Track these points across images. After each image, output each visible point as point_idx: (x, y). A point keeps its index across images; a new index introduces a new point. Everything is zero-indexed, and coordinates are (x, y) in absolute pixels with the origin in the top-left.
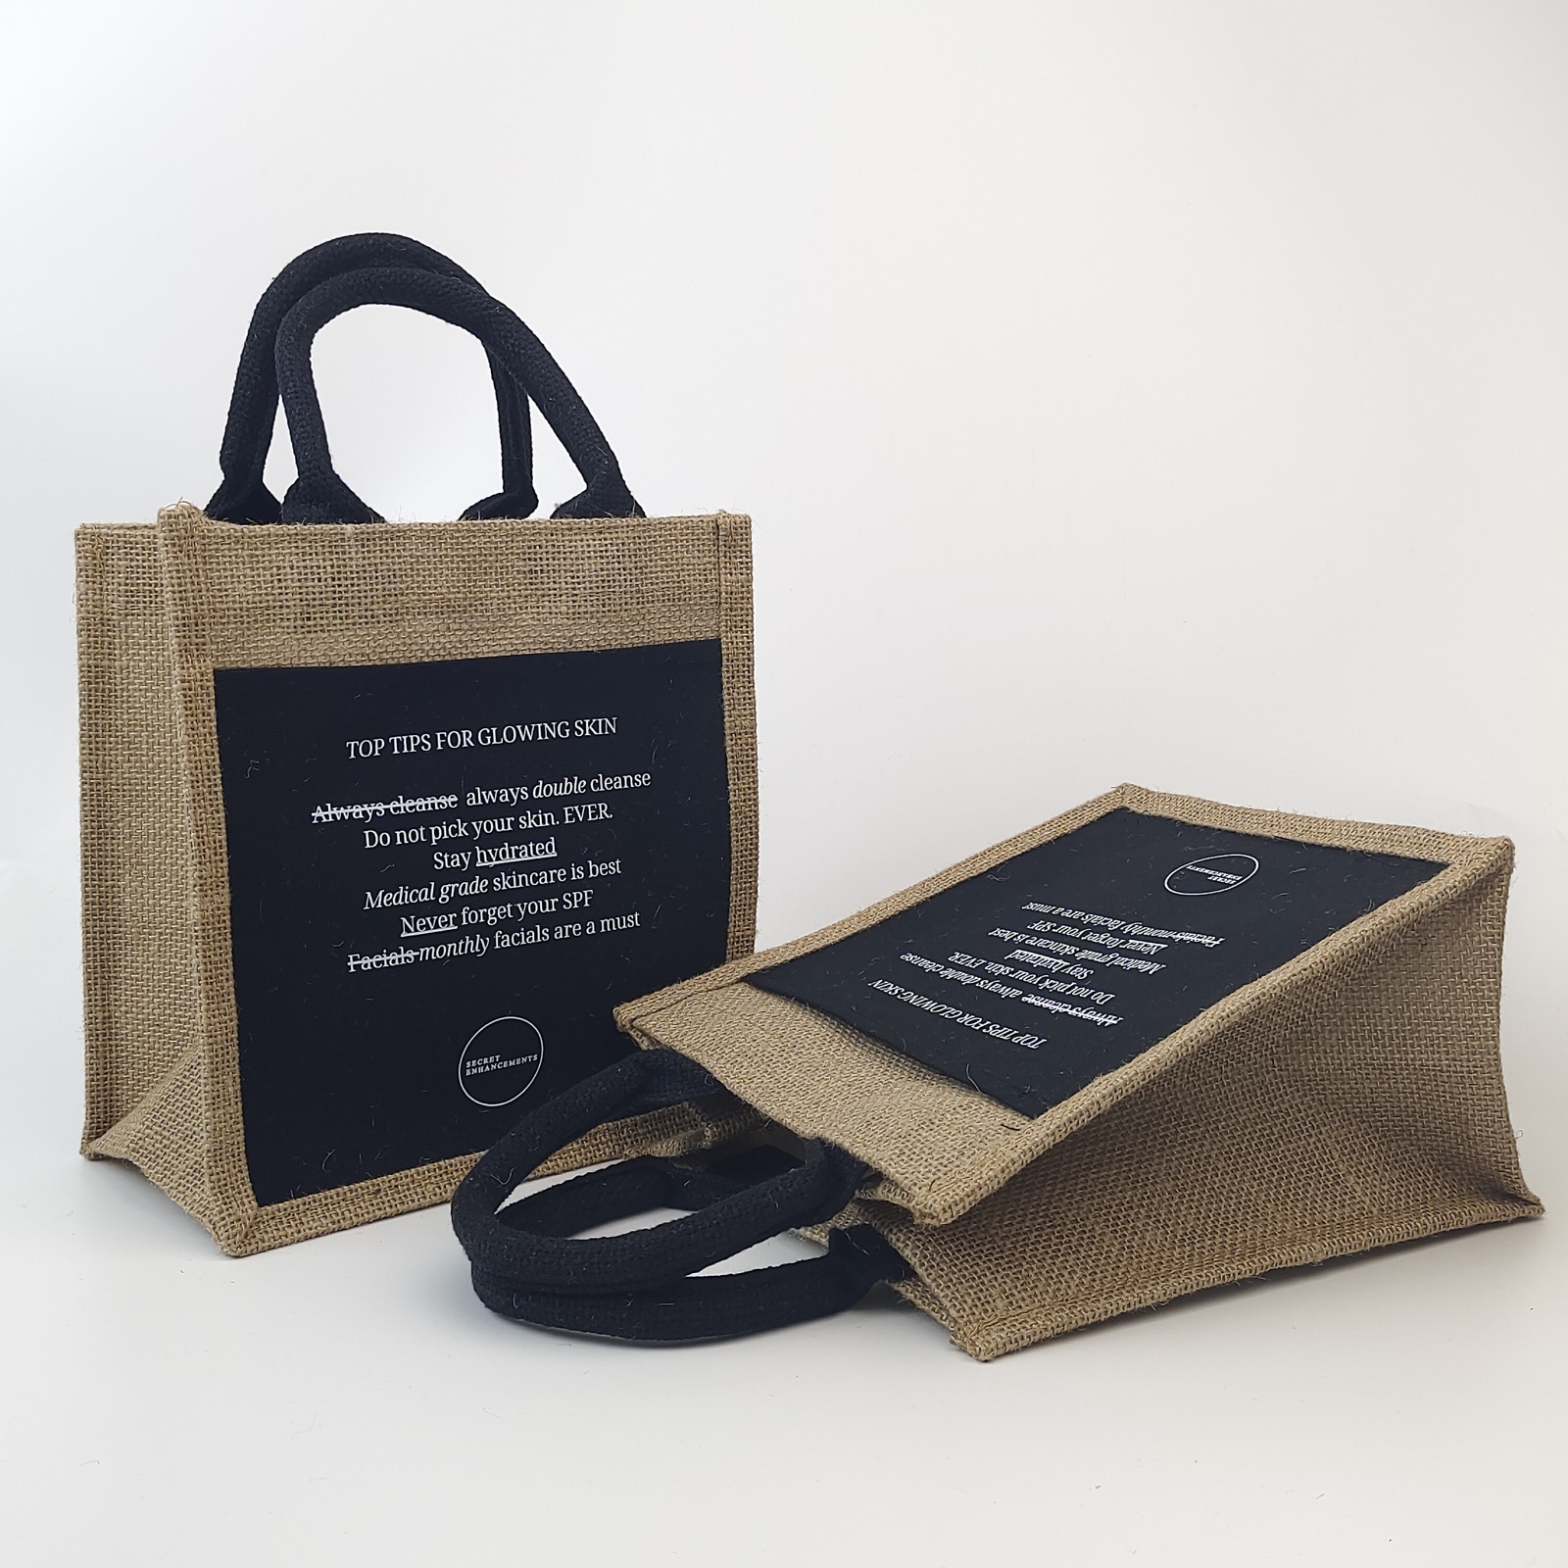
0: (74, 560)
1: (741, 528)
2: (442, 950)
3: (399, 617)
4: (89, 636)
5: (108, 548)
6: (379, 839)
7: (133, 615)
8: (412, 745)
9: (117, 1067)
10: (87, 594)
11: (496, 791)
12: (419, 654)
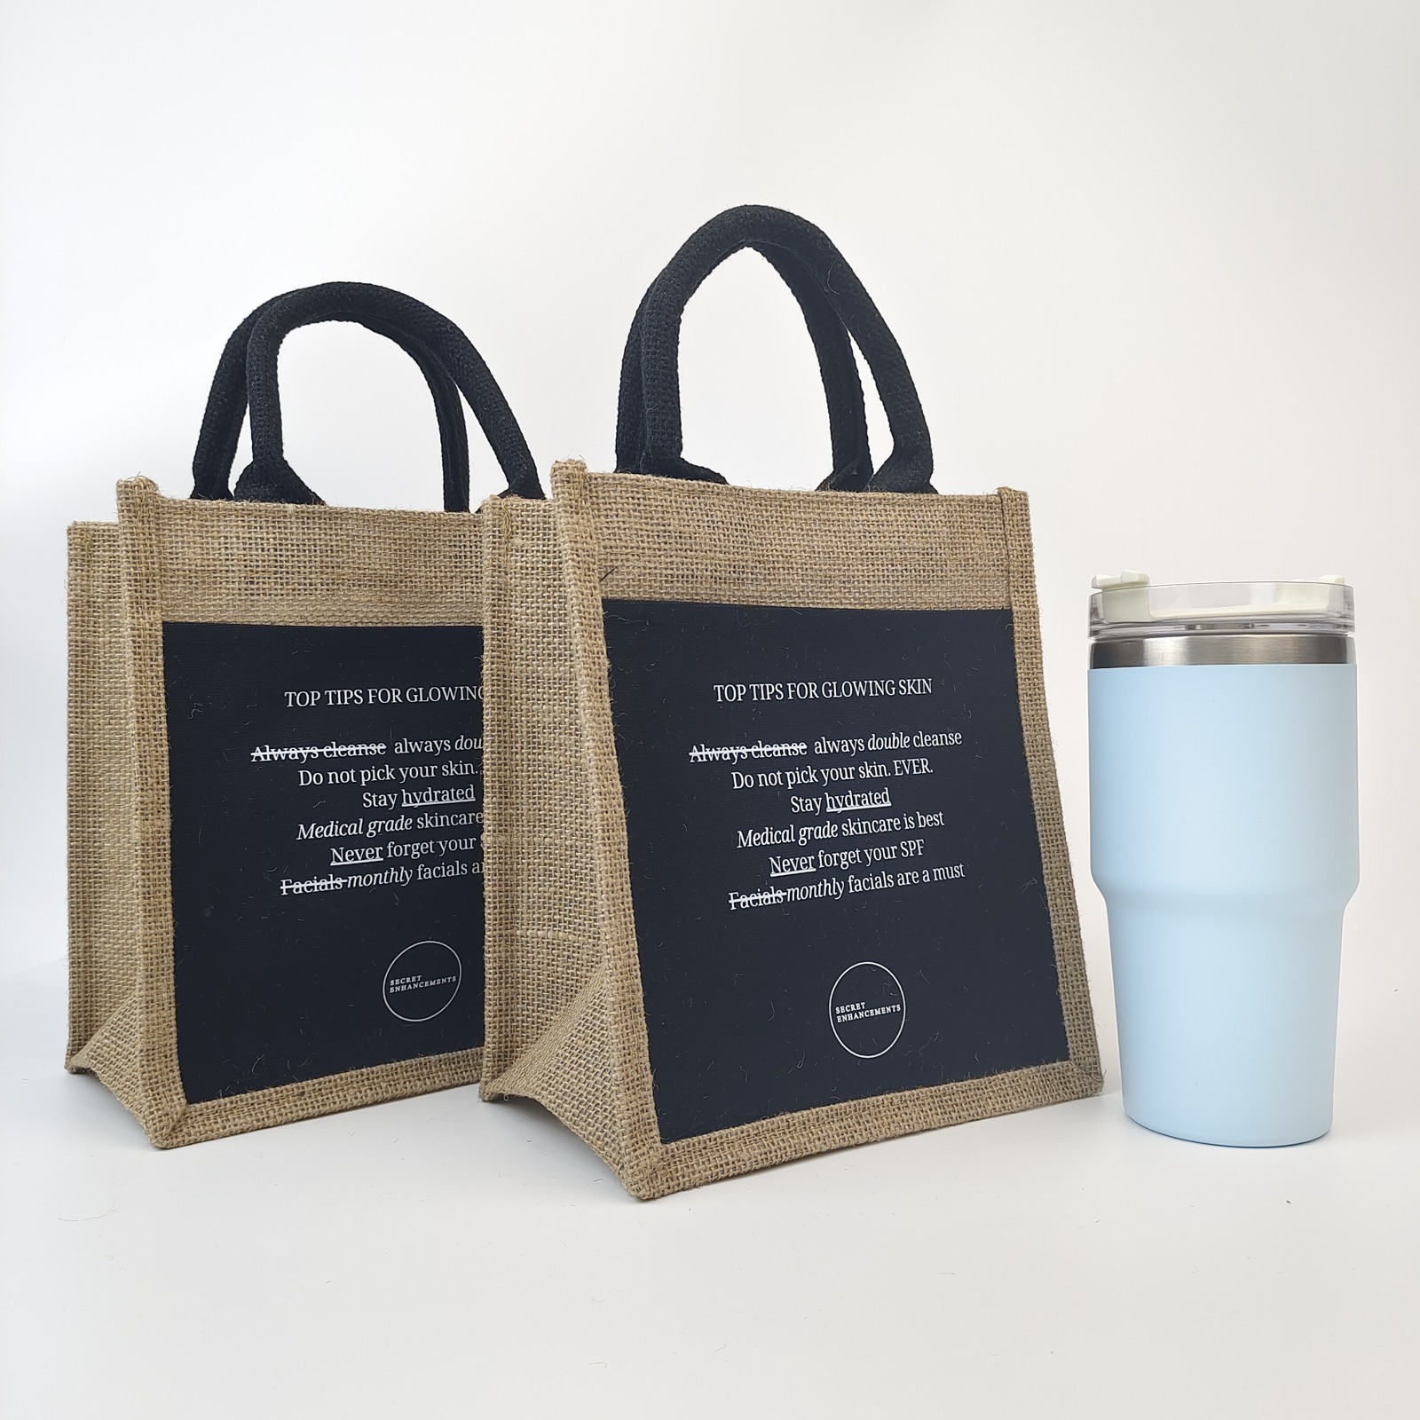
0: (66, 552)
2: (368, 879)
3: (335, 587)
4: (77, 616)
5: (95, 541)
6: (312, 778)
7: (114, 598)
8: (346, 698)
9: (97, 991)
10: (76, 580)
11: (422, 742)
12: (354, 620)
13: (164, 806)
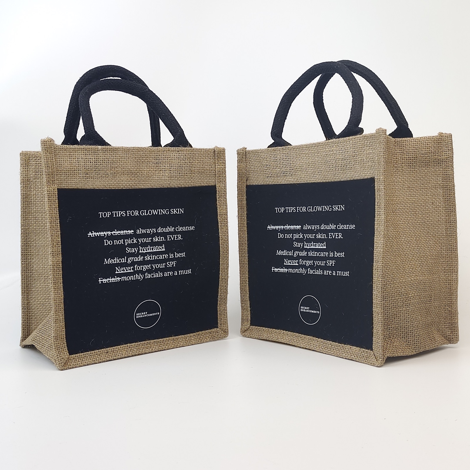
0: (20, 162)
1: (222, 151)
3: (115, 175)
4: (24, 185)
5: (30, 158)
6: (109, 243)
7: (37, 178)
8: (120, 214)
9: (31, 319)
10: (23, 172)
11: (146, 230)
12: (122, 186)
13: (59, 252)
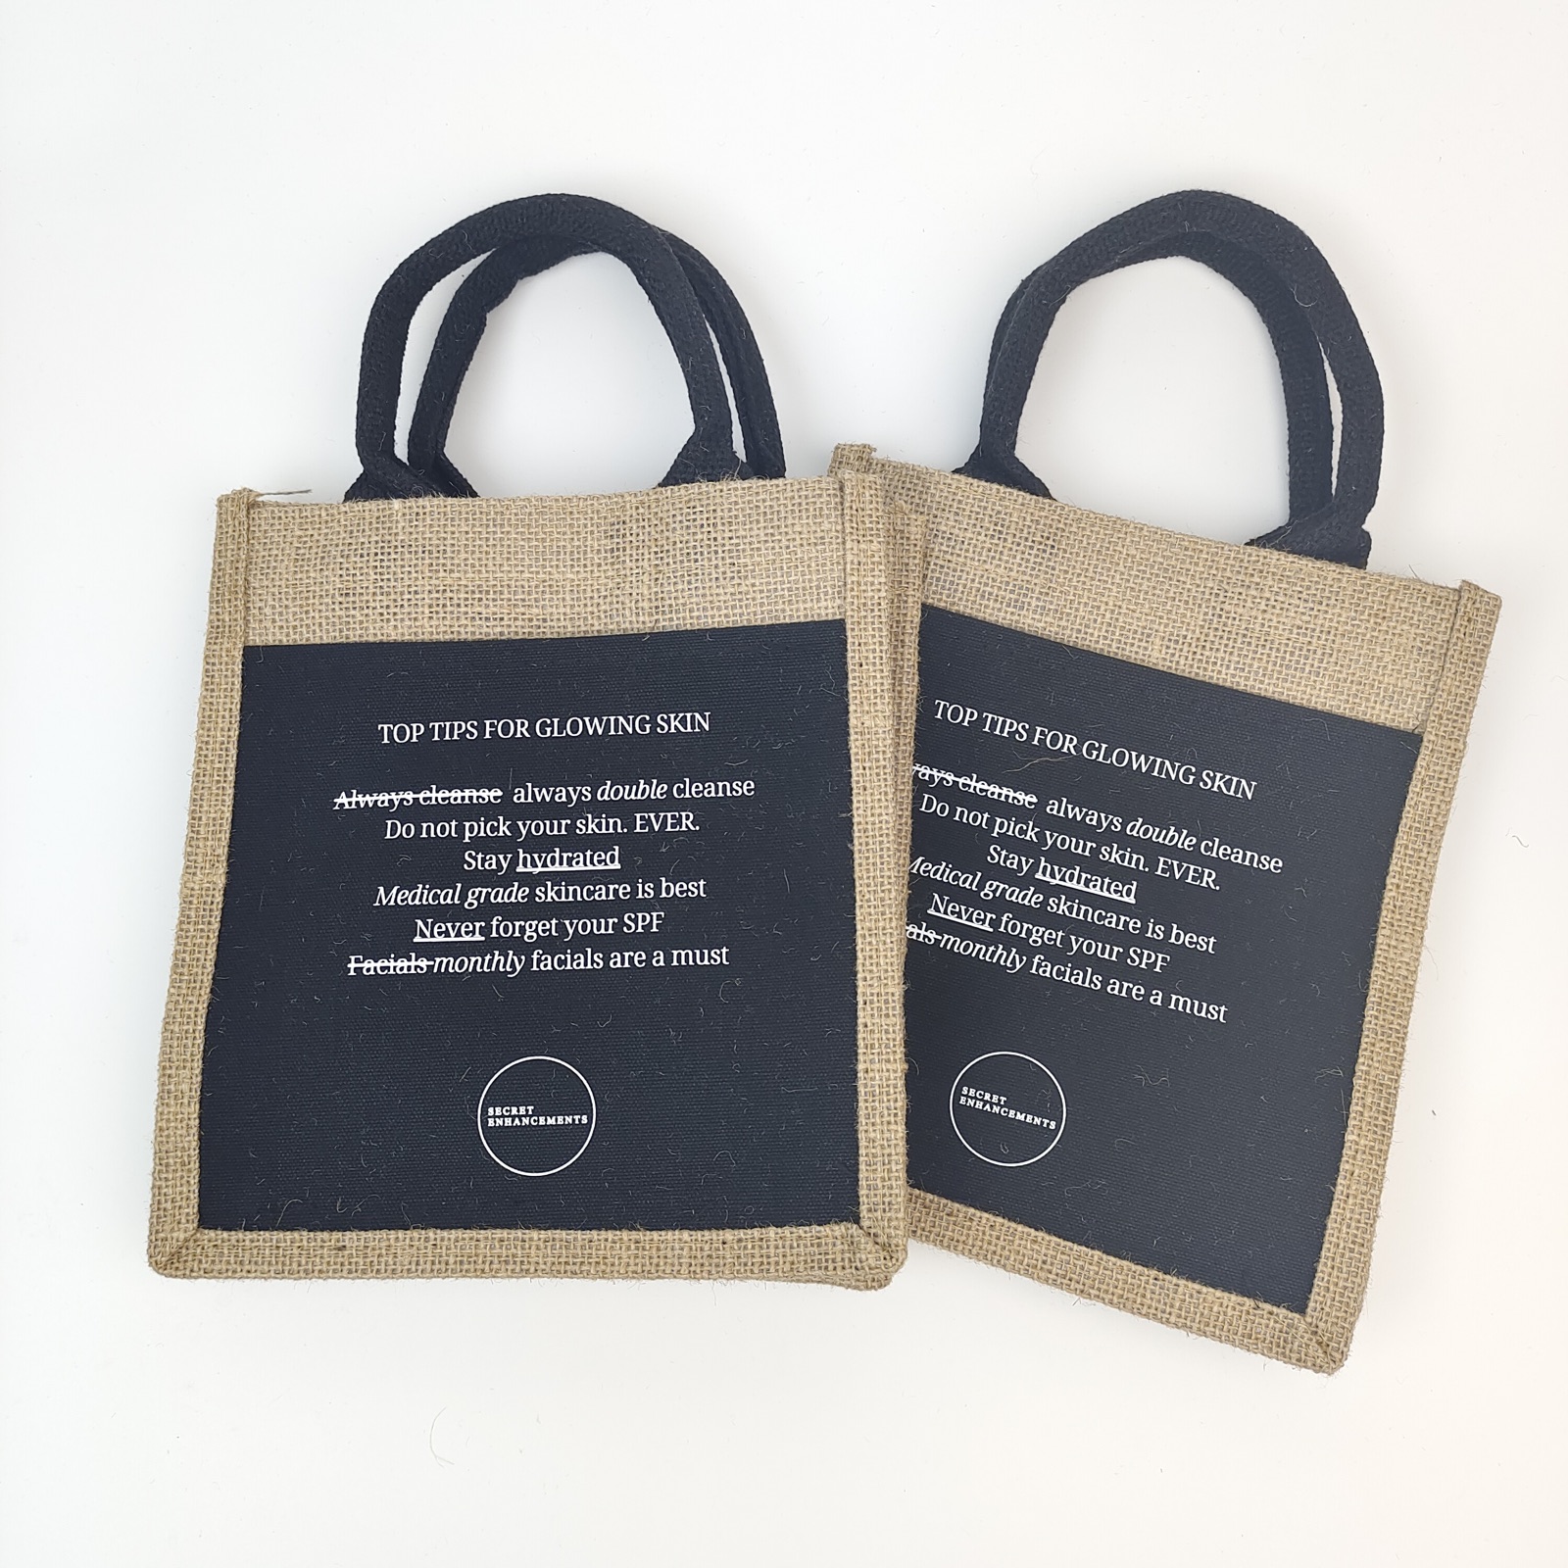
2: (462, 962)
6: (401, 830)
8: (456, 732)
11: (552, 789)
